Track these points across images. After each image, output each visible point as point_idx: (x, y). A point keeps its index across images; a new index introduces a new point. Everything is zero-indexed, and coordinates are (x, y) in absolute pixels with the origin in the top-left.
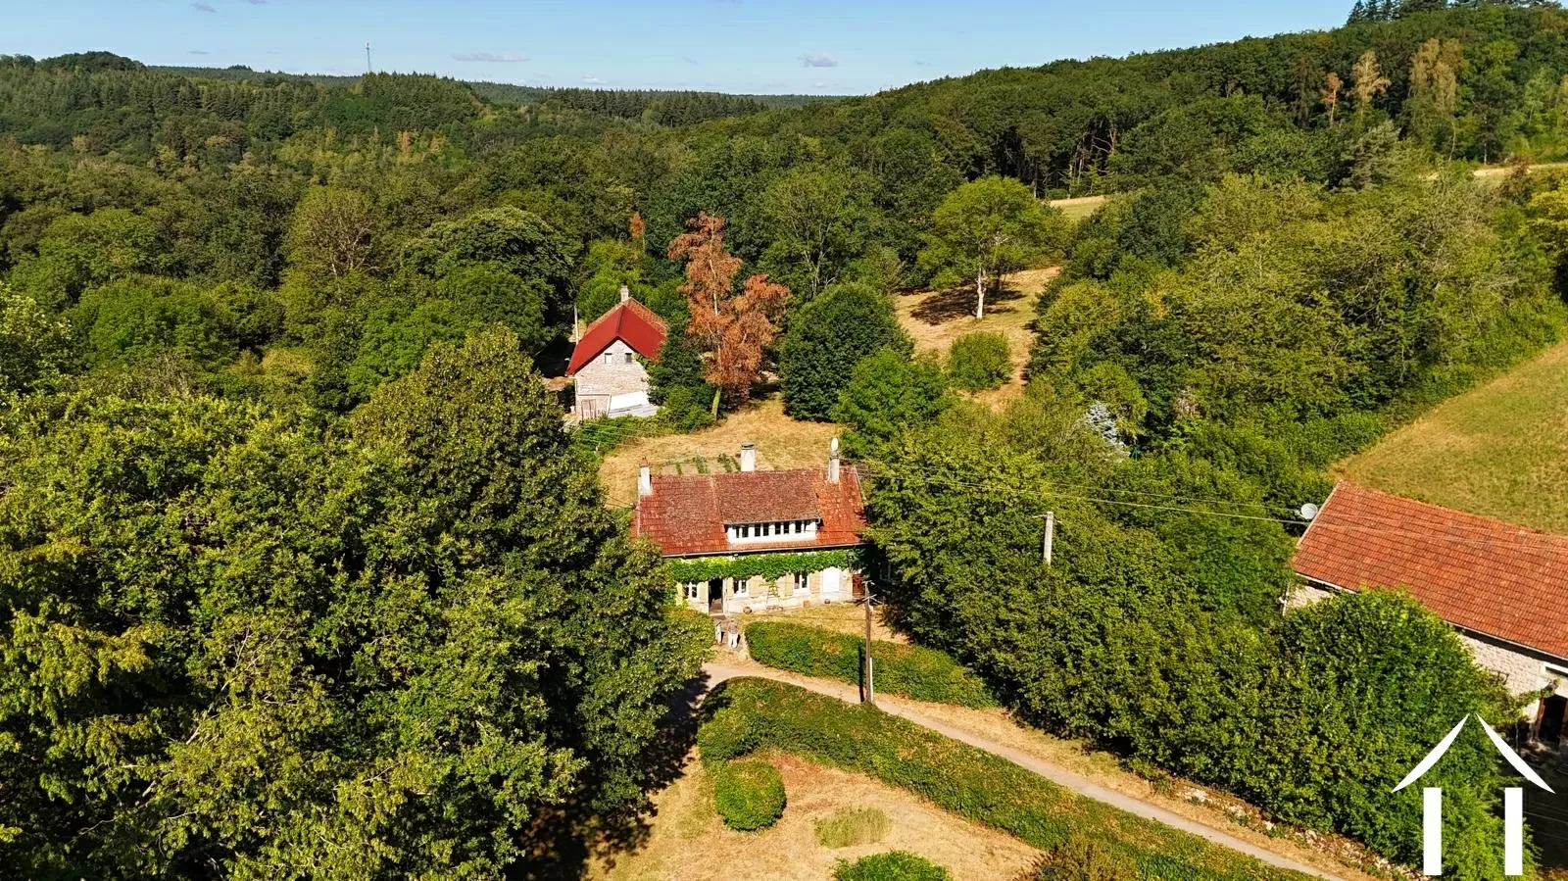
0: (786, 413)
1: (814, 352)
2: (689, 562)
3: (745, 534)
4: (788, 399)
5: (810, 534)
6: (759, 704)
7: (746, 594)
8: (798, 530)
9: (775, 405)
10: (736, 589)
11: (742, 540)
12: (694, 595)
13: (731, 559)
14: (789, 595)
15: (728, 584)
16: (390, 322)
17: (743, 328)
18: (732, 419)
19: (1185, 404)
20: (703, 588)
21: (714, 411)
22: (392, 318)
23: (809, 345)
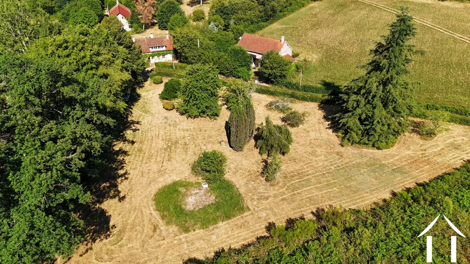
0: (159, 29)
1: (163, 15)
3: (153, 49)
4: (159, 25)
5: (164, 48)
7: (154, 59)
8: (162, 48)
9: (156, 27)
13: (151, 53)
14: (162, 59)
15: (151, 58)
16: (75, 12)
17: (147, 10)
18: (148, 30)
19: (232, 22)
21: (144, 29)
22: (76, 11)
23: (162, 13)
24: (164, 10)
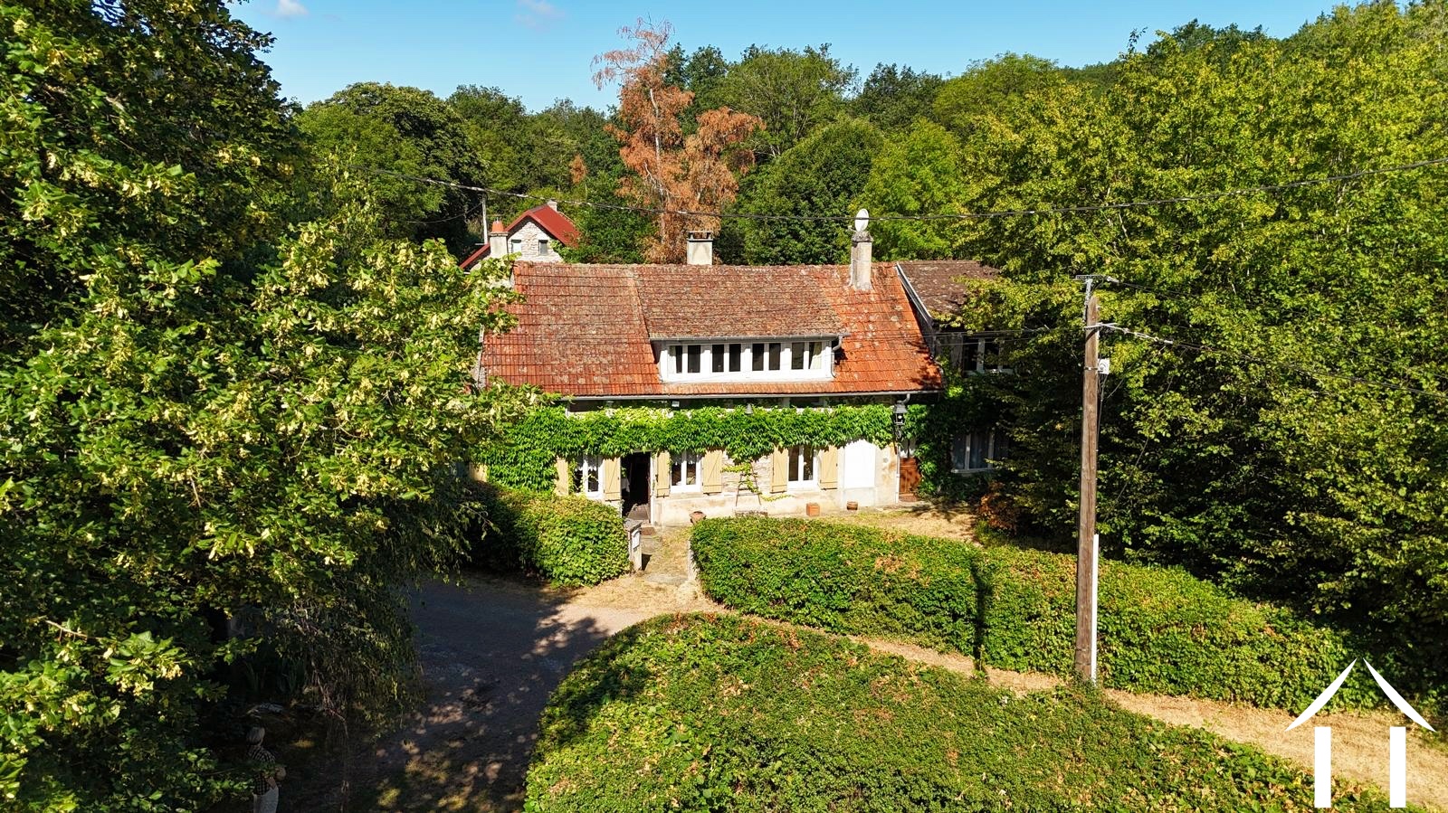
2: (583, 416)
3: (695, 367)
5: (820, 371)
6: (727, 690)
7: (696, 488)
8: (797, 363)
10: (676, 478)
11: (687, 377)
12: (593, 486)
13: (666, 415)
14: (778, 493)
15: (660, 465)
20: (611, 474)
24: (809, 178)
